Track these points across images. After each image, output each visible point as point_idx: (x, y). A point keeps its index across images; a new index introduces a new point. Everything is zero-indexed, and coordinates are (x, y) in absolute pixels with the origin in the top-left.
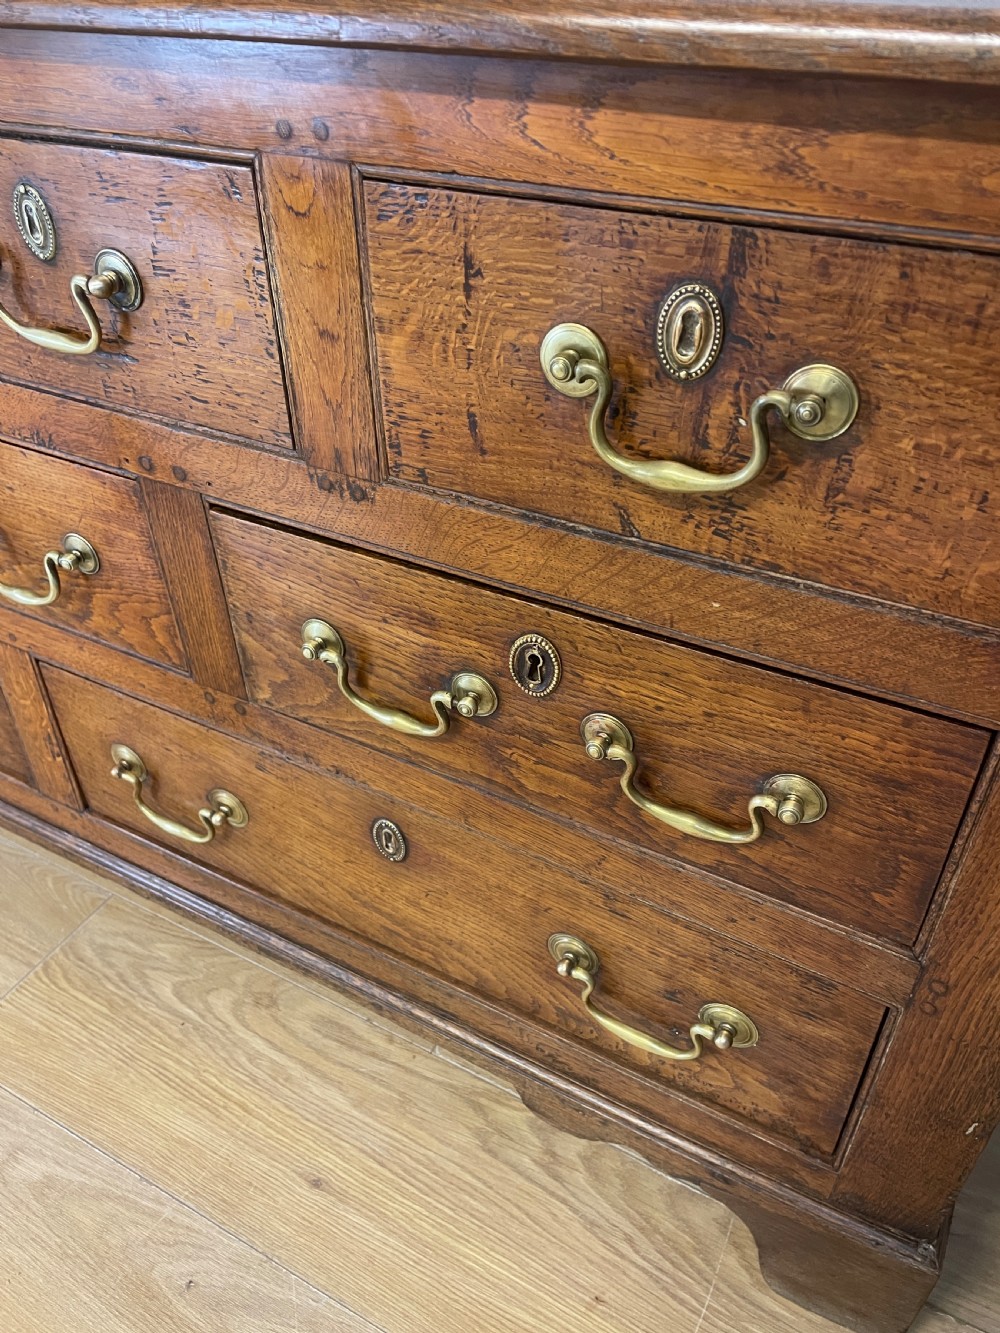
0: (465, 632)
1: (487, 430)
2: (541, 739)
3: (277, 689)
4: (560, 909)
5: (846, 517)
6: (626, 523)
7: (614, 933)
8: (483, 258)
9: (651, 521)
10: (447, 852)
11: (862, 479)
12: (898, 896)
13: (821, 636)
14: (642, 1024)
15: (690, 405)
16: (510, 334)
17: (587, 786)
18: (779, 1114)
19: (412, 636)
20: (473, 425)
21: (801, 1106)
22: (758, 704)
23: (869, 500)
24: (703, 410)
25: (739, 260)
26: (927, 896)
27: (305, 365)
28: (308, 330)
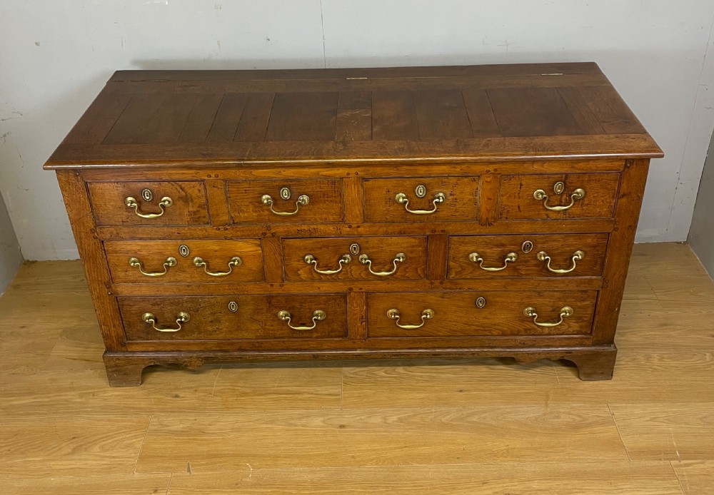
0: (510, 245)
1: (522, 208)
2: (526, 261)
3: (457, 273)
4: (526, 301)
5: (584, 207)
6: (548, 217)
7: (539, 301)
8: (523, 183)
9: (552, 216)
10: (497, 299)
11: (586, 202)
12: (598, 266)
13: (582, 226)
14: (547, 322)
15: (559, 197)
16: (528, 193)
17: (537, 268)
18: (579, 329)
19: (499, 249)
20: (519, 207)
21: (584, 324)
22: (571, 241)
23: (587, 205)
24: (561, 197)
25: (566, 178)
26: (602, 265)
27: (483, 205)
28: (486, 199)
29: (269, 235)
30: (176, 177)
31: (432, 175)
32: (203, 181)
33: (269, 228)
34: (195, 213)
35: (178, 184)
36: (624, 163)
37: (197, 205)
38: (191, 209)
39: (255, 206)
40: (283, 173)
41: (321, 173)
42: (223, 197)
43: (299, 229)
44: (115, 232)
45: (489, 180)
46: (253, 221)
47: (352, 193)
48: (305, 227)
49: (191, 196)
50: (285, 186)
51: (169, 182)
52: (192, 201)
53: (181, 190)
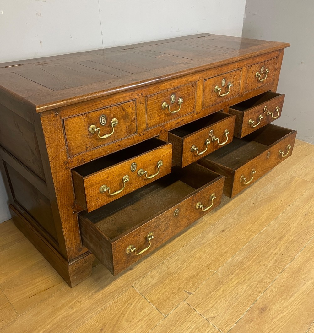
8: (254, 69)
16: (254, 74)
20: (251, 83)
24: (262, 75)
27: (241, 86)
28: (243, 81)
29: (163, 131)
30: (120, 101)
31: (228, 72)
32: (135, 99)
33: (163, 126)
34: (129, 126)
35: (121, 106)
36: (279, 52)
37: (130, 120)
38: (127, 124)
39: (159, 113)
40: (173, 84)
41: (189, 80)
42: (144, 110)
43: (176, 122)
44: (81, 158)
45: (244, 70)
46: (157, 124)
47: (200, 90)
48: (179, 121)
49: (128, 114)
50: (173, 93)
51: (116, 106)
52: (128, 118)
53: (122, 110)
